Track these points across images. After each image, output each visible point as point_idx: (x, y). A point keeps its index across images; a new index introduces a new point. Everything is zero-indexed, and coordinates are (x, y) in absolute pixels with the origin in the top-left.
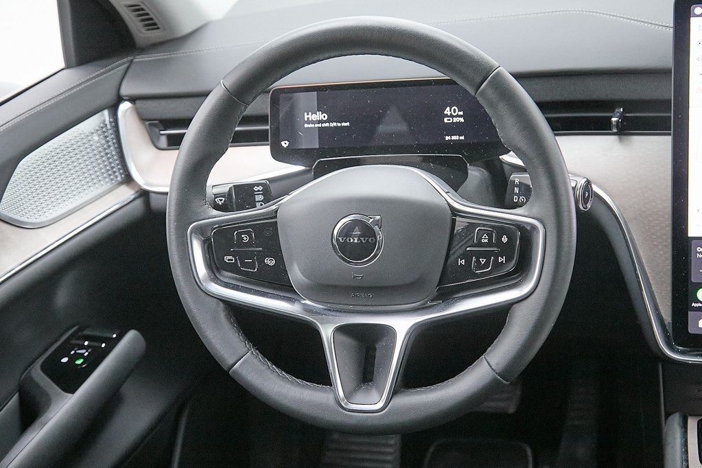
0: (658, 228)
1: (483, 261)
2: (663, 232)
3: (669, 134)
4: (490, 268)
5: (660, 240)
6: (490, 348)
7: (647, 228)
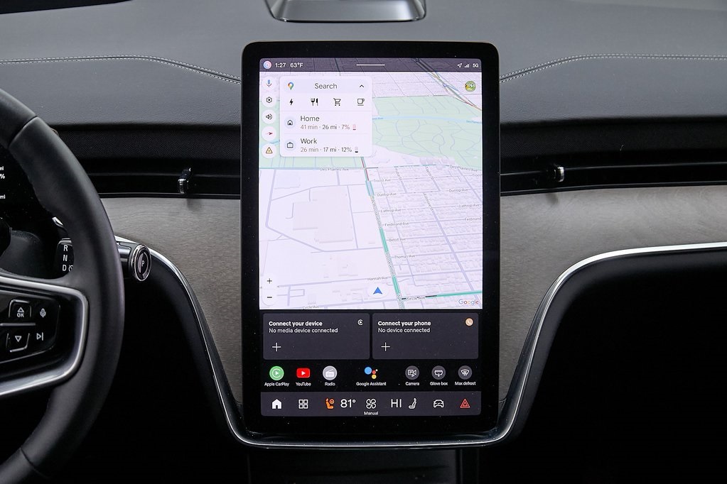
0: (229, 301)
1: (18, 338)
2: (234, 305)
3: (238, 198)
4: (26, 347)
5: (231, 314)
6: (28, 439)
7: (217, 300)
